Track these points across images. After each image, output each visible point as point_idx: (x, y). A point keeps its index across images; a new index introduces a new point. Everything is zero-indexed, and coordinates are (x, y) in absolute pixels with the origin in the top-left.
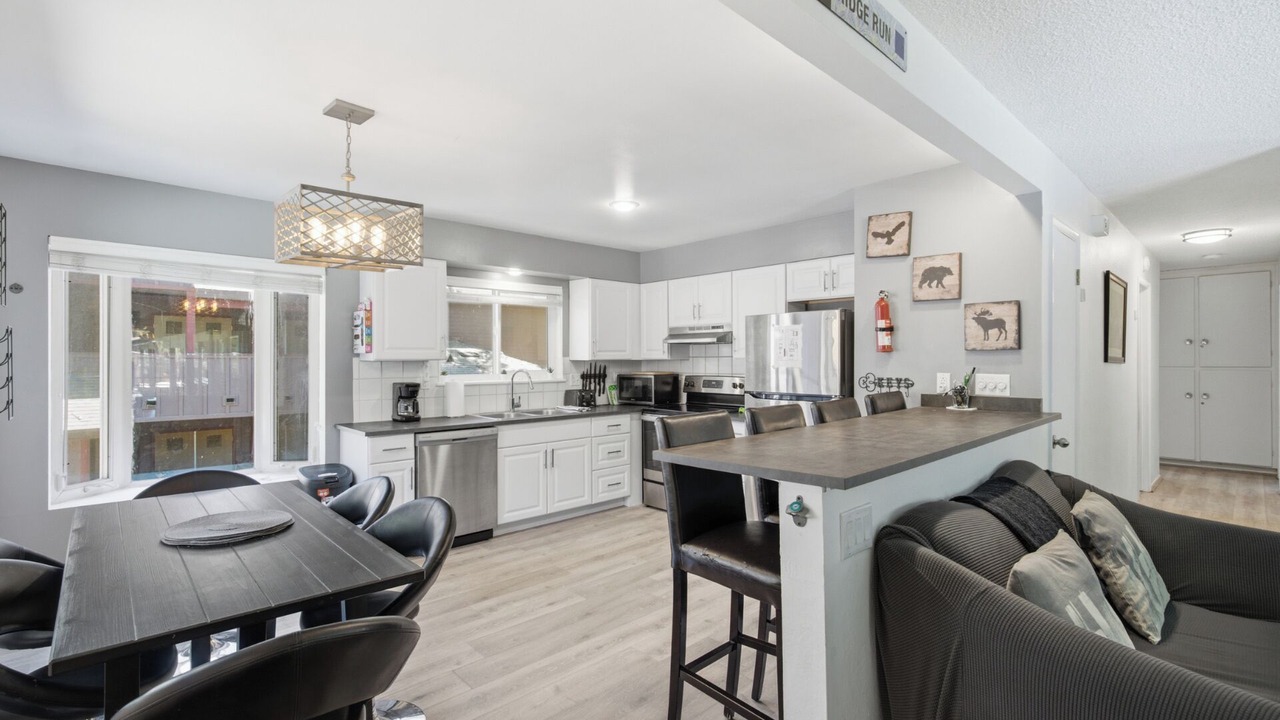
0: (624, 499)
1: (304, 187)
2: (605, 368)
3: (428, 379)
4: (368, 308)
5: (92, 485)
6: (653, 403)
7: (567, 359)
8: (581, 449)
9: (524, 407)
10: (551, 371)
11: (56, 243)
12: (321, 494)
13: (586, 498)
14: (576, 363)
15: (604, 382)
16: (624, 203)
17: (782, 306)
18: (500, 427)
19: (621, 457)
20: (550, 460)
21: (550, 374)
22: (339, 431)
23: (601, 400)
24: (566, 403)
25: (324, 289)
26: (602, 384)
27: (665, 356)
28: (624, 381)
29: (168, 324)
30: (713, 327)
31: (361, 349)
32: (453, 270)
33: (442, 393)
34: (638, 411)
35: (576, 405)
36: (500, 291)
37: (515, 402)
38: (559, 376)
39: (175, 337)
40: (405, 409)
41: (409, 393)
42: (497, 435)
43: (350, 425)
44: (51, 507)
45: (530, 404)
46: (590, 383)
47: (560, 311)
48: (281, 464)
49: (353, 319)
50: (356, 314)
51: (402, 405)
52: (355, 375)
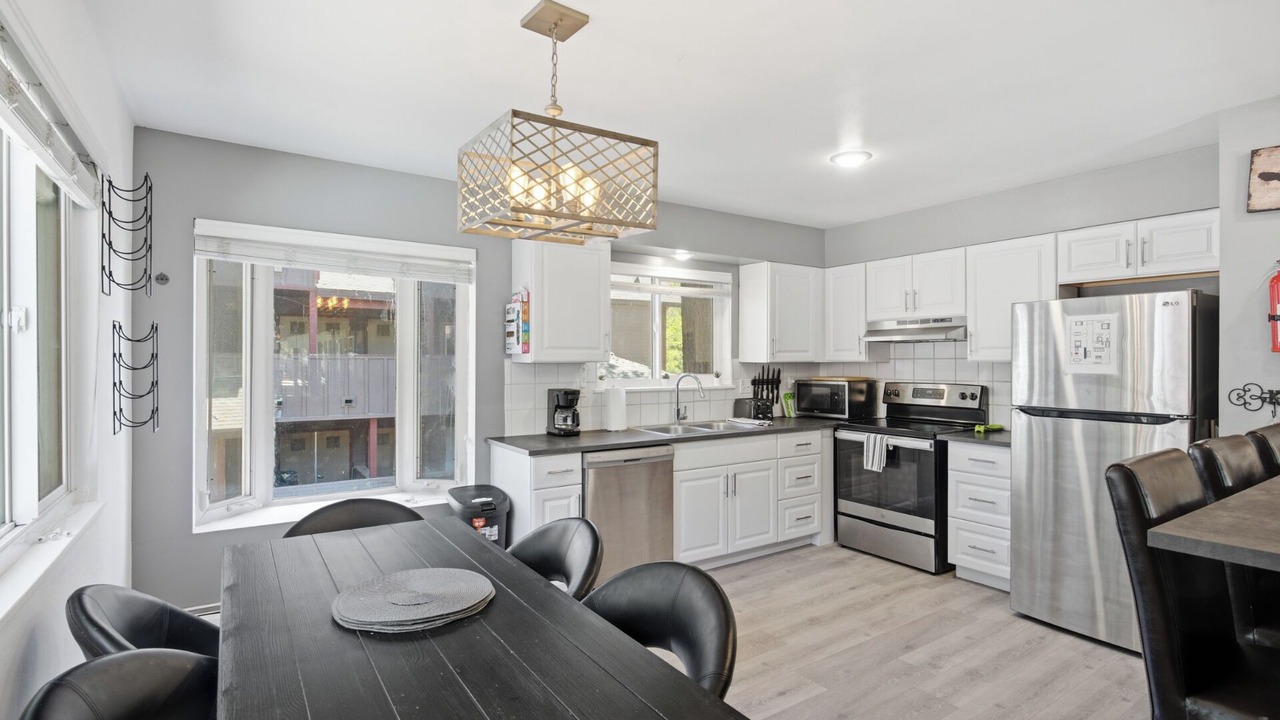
0: (811, 536)
1: (516, 114)
2: (779, 371)
3: (585, 385)
4: (525, 300)
5: (234, 503)
6: (846, 416)
7: (735, 360)
8: (766, 473)
9: (689, 420)
10: (718, 376)
11: (203, 227)
12: (476, 524)
13: (771, 534)
14: (746, 365)
15: (778, 389)
16: (850, 157)
17: (1051, 290)
18: (676, 446)
19: (809, 484)
20: (732, 487)
21: (715, 379)
22: (490, 445)
23: (776, 411)
24: (737, 414)
25: (474, 278)
26: (775, 392)
27: (863, 358)
28: (802, 389)
29: (293, 324)
30: (935, 321)
31: (516, 349)
32: (619, 254)
33: (602, 401)
34: (830, 427)
35: (750, 417)
36: (662, 279)
37: (682, 412)
38: (727, 381)
39: (299, 337)
40: (562, 421)
41: (566, 401)
42: (673, 455)
43: (501, 439)
44: (196, 530)
45: (697, 415)
46: (763, 390)
47: (728, 303)
48: (425, 482)
49: (506, 312)
50: (508, 306)
51: (559, 417)
52: (507, 380)
